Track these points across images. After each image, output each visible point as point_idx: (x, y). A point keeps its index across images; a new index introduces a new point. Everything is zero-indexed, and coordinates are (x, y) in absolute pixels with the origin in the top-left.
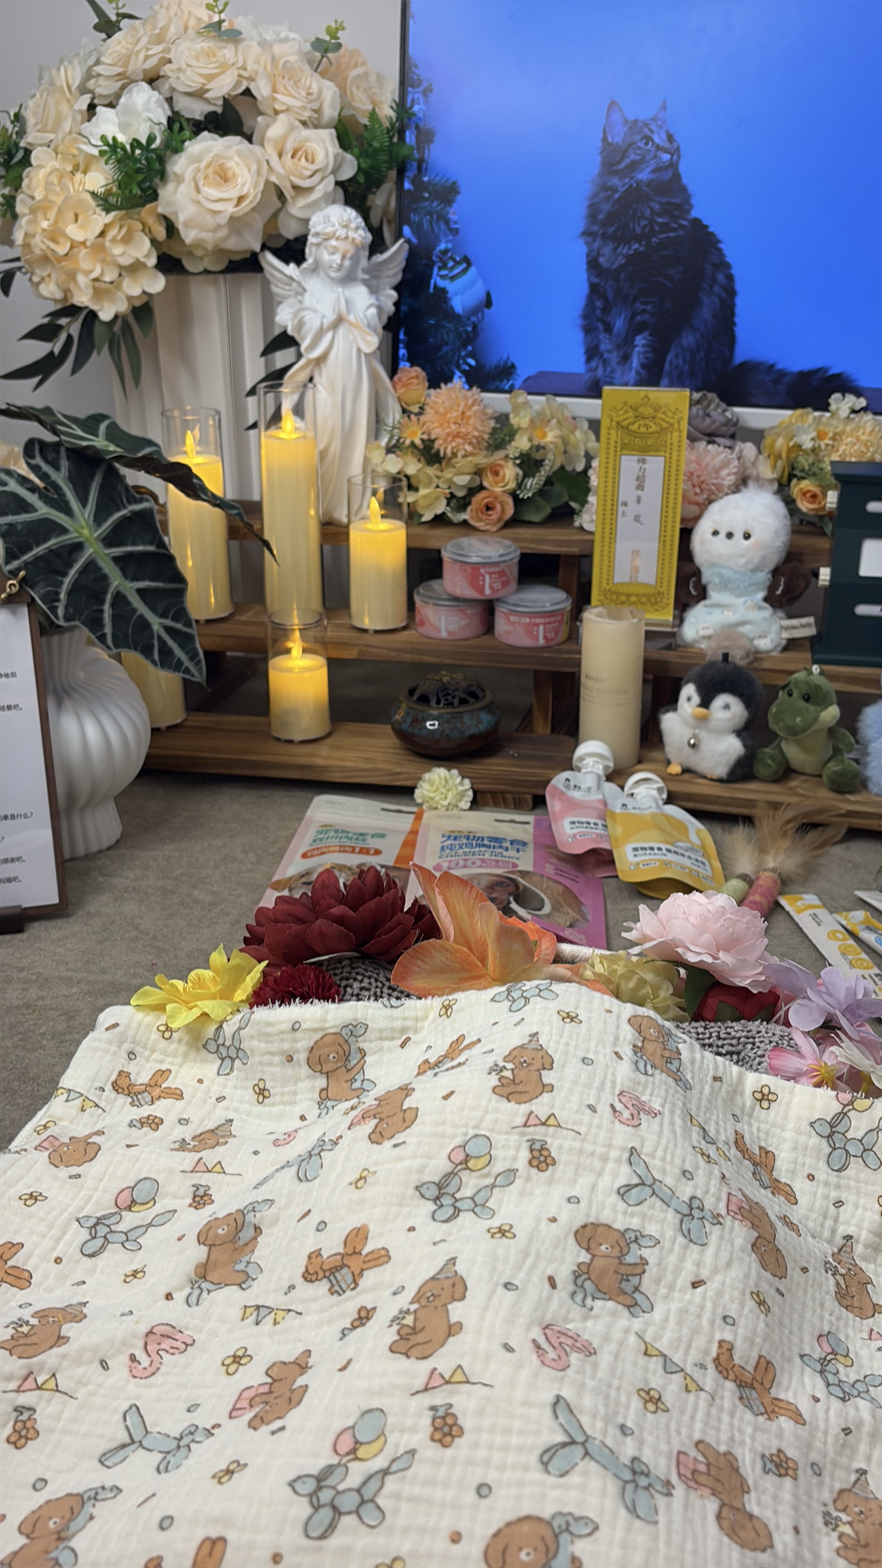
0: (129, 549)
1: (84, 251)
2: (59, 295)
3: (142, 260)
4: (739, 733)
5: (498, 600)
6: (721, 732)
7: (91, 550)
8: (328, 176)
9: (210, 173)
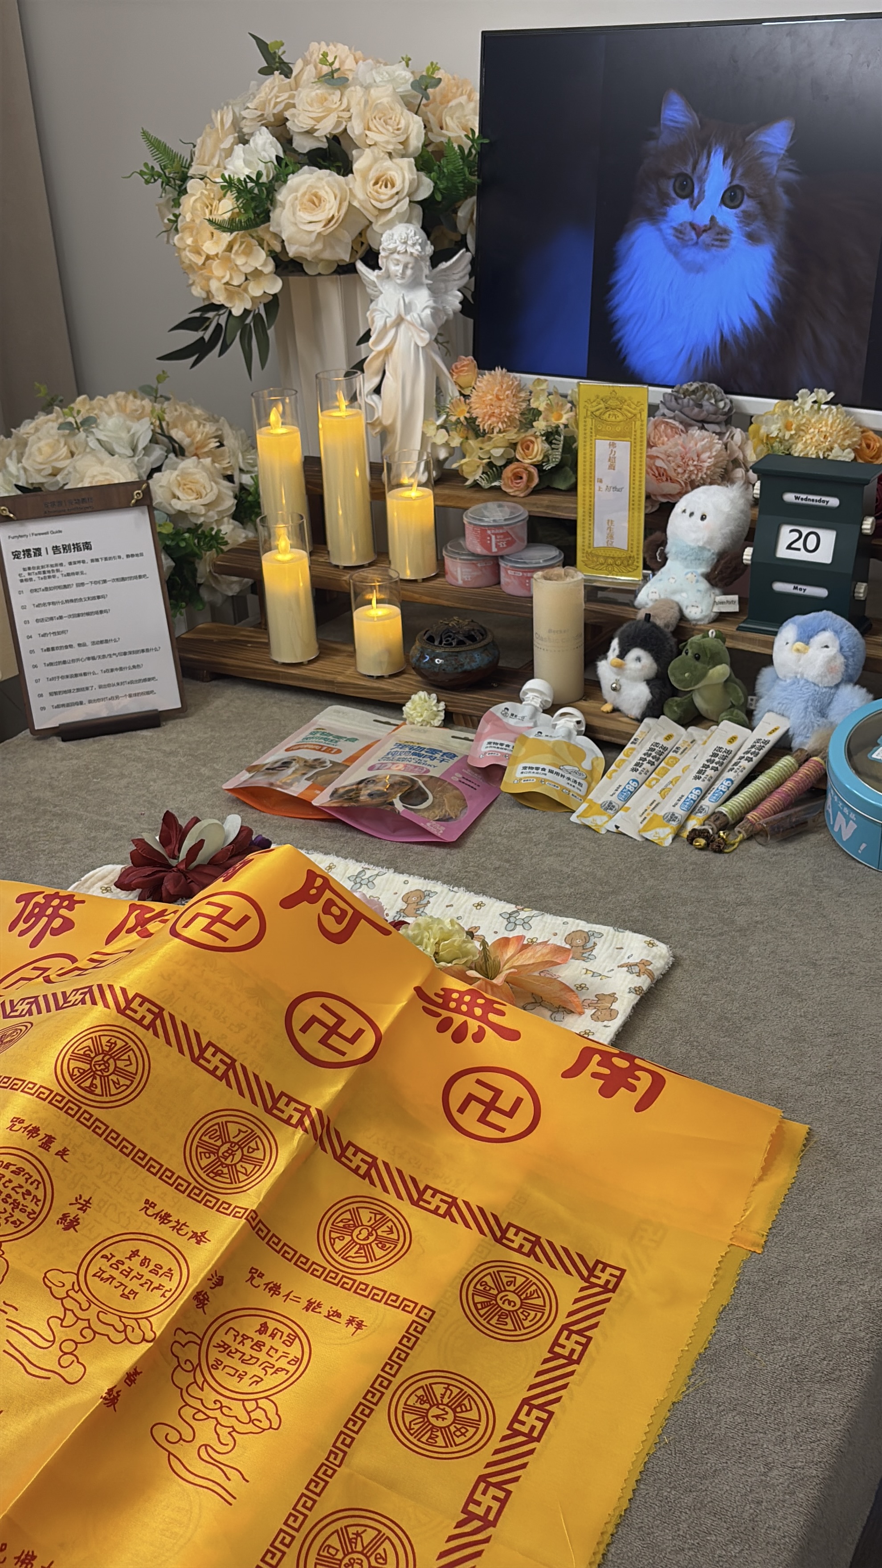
1: (218, 261)
2: (204, 295)
3: (259, 268)
4: (649, 682)
5: (502, 557)
6: (634, 679)
8: (404, 198)
9: (305, 200)
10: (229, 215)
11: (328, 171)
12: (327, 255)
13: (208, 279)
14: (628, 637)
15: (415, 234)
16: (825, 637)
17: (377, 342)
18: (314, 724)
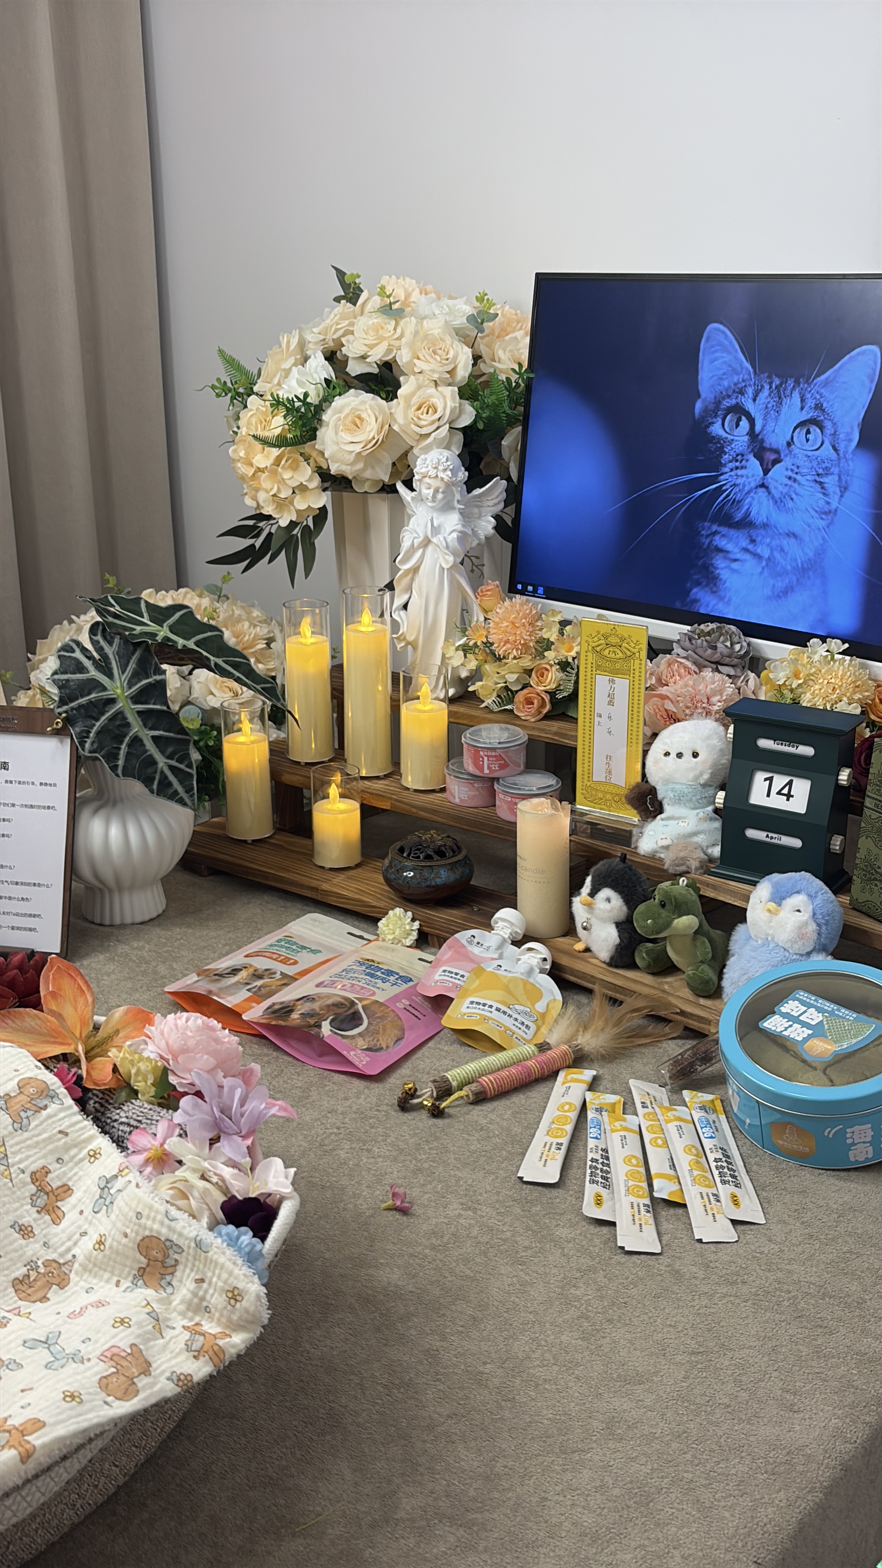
0: (151, 706)
1: (267, 474)
2: (255, 505)
3: (306, 483)
4: (618, 925)
5: (499, 780)
6: (604, 921)
7: (121, 705)
8: (445, 424)
9: (348, 422)
10: (279, 430)
11: (372, 395)
12: (368, 474)
13: (257, 490)
14: (599, 876)
15: (447, 460)
16: (799, 900)
17: (405, 560)
18: (285, 931)
